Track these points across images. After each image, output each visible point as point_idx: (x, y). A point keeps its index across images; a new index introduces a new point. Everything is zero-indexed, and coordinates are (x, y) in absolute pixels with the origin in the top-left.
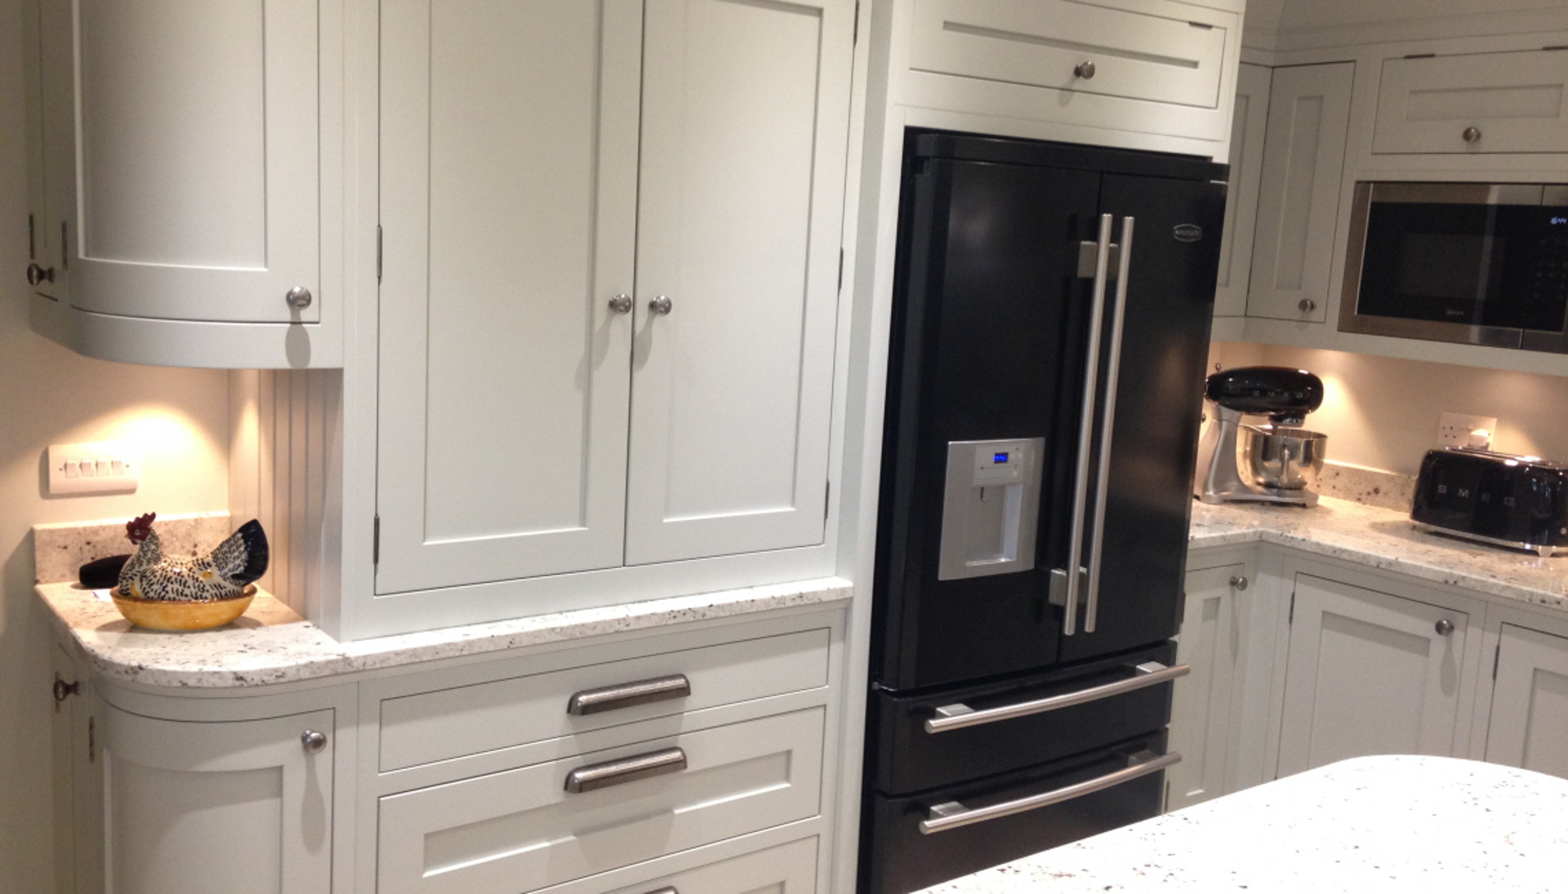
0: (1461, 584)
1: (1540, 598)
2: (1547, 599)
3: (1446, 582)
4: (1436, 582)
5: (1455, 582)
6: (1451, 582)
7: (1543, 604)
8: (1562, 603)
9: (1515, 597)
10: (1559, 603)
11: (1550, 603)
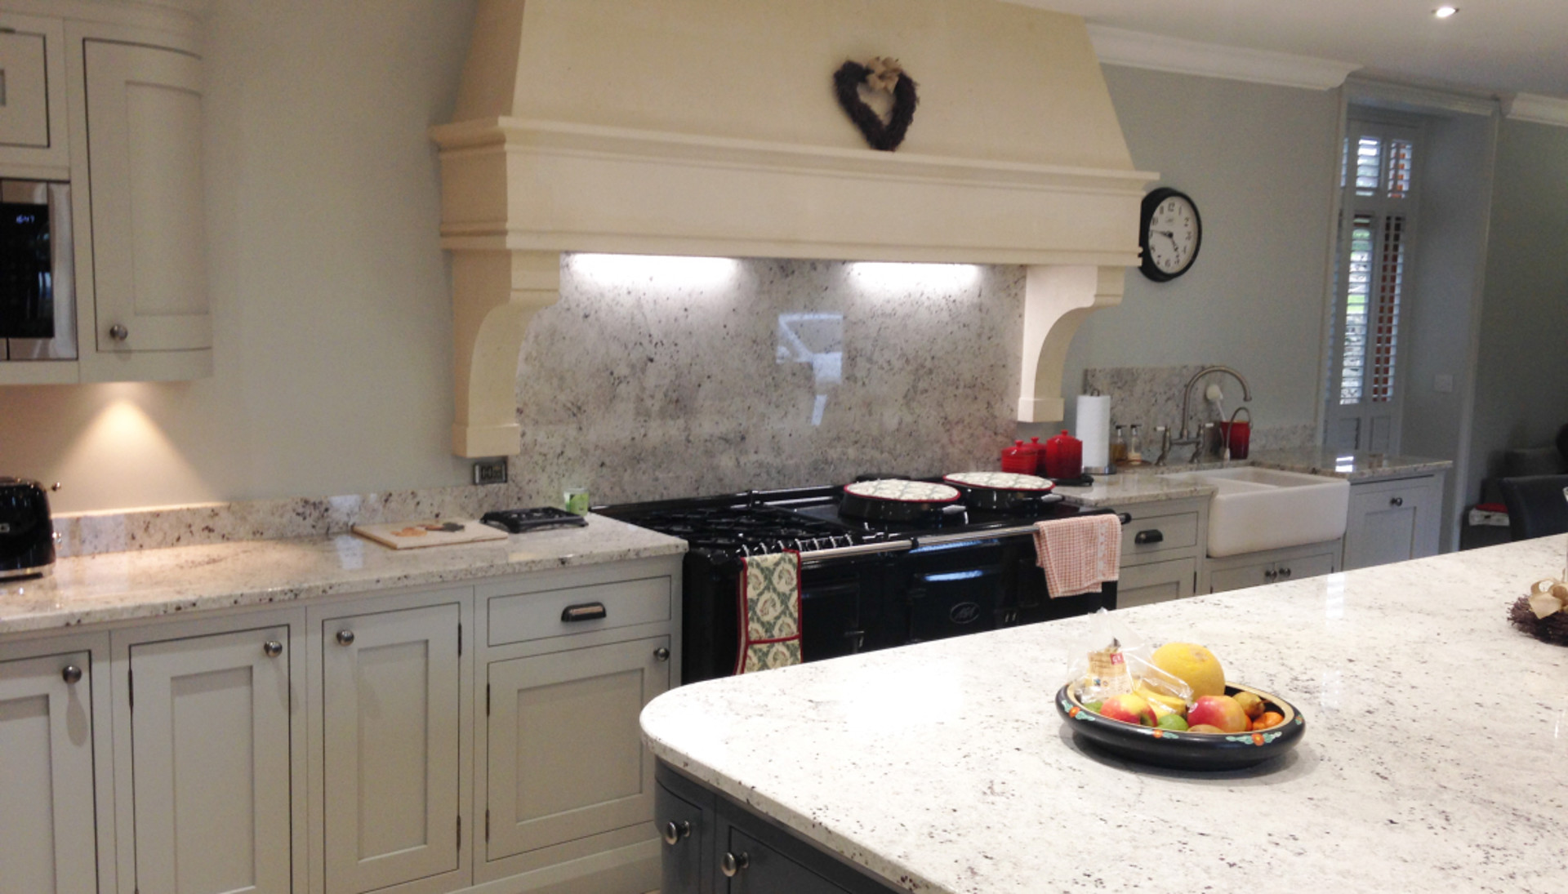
0: (84, 621)
1: (175, 606)
2: (182, 605)
3: (68, 625)
4: (55, 628)
5: (79, 621)
6: (73, 622)
7: (179, 612)
8: (198, 604)
9: (148, 614)
10: (194, 605)
11: (186, 608)
